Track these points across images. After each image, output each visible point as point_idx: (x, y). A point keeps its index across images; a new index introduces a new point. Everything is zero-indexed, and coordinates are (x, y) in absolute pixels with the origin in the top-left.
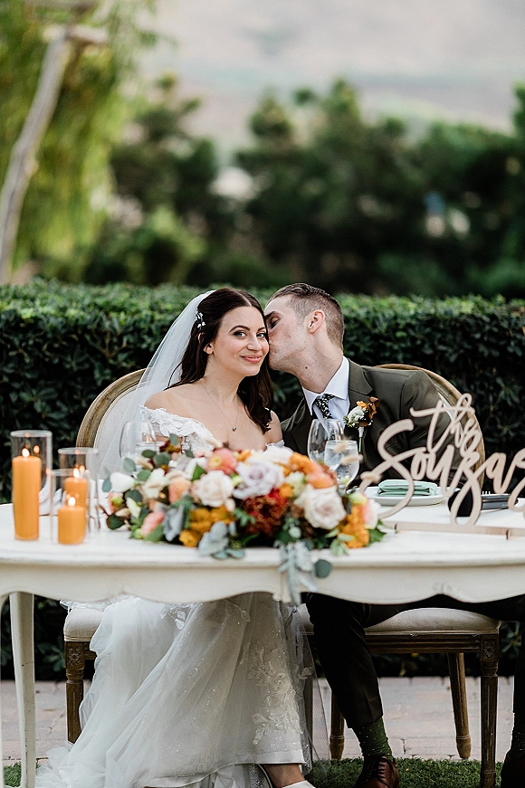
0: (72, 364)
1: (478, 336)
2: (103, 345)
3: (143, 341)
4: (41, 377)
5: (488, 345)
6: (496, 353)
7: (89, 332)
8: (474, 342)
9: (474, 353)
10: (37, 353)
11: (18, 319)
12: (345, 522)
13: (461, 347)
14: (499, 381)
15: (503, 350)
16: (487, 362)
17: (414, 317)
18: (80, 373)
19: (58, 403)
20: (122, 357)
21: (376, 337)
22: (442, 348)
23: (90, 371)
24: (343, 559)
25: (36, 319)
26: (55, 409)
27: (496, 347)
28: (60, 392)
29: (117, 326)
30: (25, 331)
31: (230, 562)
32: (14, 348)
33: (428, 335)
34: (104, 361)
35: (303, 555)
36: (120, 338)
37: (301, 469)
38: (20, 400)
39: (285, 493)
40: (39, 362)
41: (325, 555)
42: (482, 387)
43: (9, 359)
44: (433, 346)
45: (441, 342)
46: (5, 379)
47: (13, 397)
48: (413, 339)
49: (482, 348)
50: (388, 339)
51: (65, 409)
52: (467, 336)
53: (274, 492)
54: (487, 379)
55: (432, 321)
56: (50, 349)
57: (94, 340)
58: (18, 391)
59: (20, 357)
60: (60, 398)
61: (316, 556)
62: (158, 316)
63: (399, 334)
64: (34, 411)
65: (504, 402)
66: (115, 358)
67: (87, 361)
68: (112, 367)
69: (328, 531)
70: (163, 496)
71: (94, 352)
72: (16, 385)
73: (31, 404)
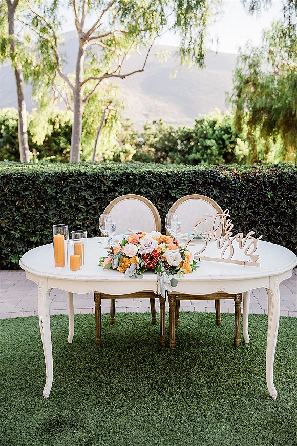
0: (95, 185)
1: (207, 177)
2: (104, 179)
3: (115, 178)
4: (87, 188)
5: (210, 179)
6: (212, 181)
7: (100, 176)
8: (206, 178)
9: (206, 181)
10: (86, 181)
11: (81, 172)
12: (183, 263)
13: (203, 179)
14: (213, 189)
15: (214, 180)
16: (210, 184)
17: (190, 171)
18: (98, 187)
19: (92, 196)
20: (109, 183)
21: (179, 177)
22: (197, 180)
23: (101, 187)
24: (182, 278)
25: (85, 172)
26: (91, 197)
27: (212, 179)
28: (92, 193)
29: (108, 174)
30: (82, 175)
31: (137, 279)
32: (80, 180)
33: (194, 176)
34: (104, 183)
35: (167, 277)
36: (109, 178)
37: (165, 241)
38: (81, 195)
39: (159, 251)
40: (86, 184)
41: (175, 277)
42: (208, 191)
43: (78, 184)
44: (195, 179)
45: (197, 178)
46: (77, 189)
47: (80, 194)
48: (190, 177)
49: (209, 180)
50: (183, 177)
51: (94, 197)
52: (204, 177)
53: (154, 251)
54: (210, 188)
55: (195, 172)
56: (89, 180)
57: (101, 178)
58: (81, 192)
59: (81, 183)
60: (92, 194)
61: (171, 277)
62: (119, 171)
63: (186, 176)
64: (85, 198)
65: (215, 195)
66: (107, 183)
67: (100, 184)
68: (107, 185)
69: (176, 267)
70: (111, 251)
71: (102, 181)
72: (80, 191)
73: (84, 196)
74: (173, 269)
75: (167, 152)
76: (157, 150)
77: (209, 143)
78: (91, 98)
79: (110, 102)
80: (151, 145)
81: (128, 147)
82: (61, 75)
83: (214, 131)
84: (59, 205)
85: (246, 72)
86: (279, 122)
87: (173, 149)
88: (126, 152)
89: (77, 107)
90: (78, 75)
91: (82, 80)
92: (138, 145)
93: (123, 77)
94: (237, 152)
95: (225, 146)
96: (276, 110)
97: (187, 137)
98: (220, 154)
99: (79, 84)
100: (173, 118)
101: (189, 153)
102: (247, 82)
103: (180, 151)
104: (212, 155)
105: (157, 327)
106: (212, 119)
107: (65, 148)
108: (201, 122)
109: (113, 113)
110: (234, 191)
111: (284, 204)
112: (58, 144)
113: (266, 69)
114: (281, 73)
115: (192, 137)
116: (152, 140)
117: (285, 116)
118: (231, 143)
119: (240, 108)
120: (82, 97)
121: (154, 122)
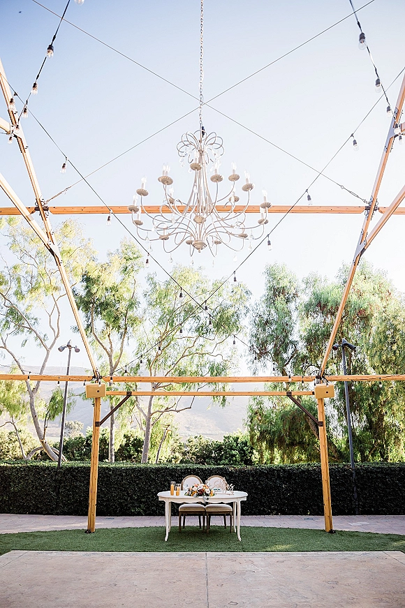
1: (223, 470)
2: (177, 471)
3: (182, 471)
12: (210, 493)
14: (226, 476)
20: (179, 473)
21: (211, 470)
23: (176, 475)
30: (167, 469)
31: (197, 498)
35: (206, 497)
36: (179, 470)
37: (205, 487)
53: (202, 489)
60: (171, 478)
65: (227, 479)
67: (175, 473)
74: (207, 495)
75: (204, 459)
76: (198, 457)
77: (234, 452)
78: (156, 423)
79: (169, 426)
80: (193, 454)
81: (177, 454)
82: (138, 408)
83: (237, 444)
84: (156, 483)
85: (255, 408)
86: (275, 440)
87: (209, 457)
88: (176, 458)
89: (148, 428)
90: (150, 409)
91: (152, 412)
92: (184, 454)
93: (178, 411)
94: (253, 459)
95: (245, 455)
96: (273, 432)
97: (219, 448)
98: (241, 461)
99: (150, 414)
100: (210, 430)
101: (220, 460)
102: (256, 413)
103: (214, 458)
104: (236, 461)
105: (202, 529)
106: (236, 436)
107: (133, 455)
108: (228, 438)
109: (170, 432)
110: (235, 477)
111: (258, 483)
112: (129, 452)
113: (268, 404)
114: (277, 408)
115: (222, 448)
116: (194, 450)
117: (279, 437)
118: (250, 453)
119: (252, 430)
120: (151, 423)
121: (196, 437)
